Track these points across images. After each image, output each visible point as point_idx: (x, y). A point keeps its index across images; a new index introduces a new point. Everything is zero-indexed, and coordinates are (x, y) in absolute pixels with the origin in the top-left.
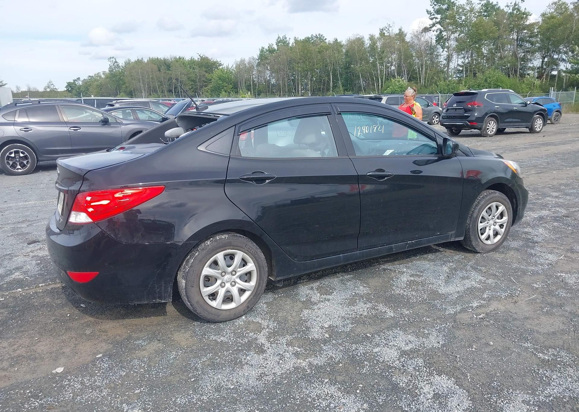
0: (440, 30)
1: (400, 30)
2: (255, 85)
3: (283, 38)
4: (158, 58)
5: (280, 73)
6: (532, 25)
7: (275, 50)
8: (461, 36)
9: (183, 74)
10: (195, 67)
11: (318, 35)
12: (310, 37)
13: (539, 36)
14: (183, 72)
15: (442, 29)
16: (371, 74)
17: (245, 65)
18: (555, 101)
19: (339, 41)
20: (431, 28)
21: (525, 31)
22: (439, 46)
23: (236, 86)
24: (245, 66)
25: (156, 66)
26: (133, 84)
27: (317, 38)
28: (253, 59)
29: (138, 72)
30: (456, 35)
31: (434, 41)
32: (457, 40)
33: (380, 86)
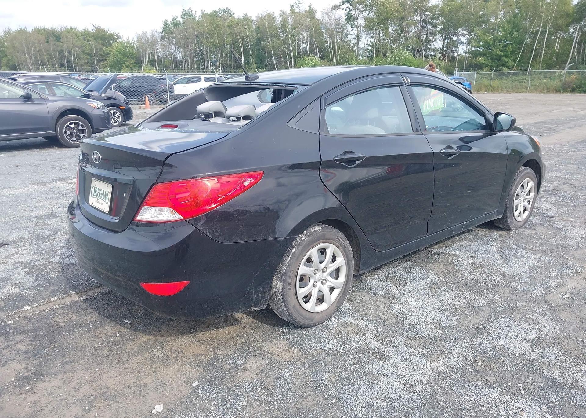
0: (349, 9)
1: (310, 7)
2: (160, 61)
3: (188, 10)
4: (44, 28)
5: (187, 48)
6: (434, 7)
7: (180, 23)
8: (369, 15)
9: (76, 46)
10: (90, 39)
11: (225, 9)
12: (217, 10)
13: (440, 18)
14: (76, 44)
15: (351, 8)
16: (284, 52)
17: (148, 38)
18: (466, 81)
19: (248, 16)
20: (340, 6)
21: (428, 13)
22: (348, 25)
23: (139, 61)
24: (148, 40)
25: (44, 37)
26: (17, 57)
27: (225, 12)
28: (156, 32)
29: (22, 44)
30: (365, 14)
31: (343, 21)
32: (365, 19)
33: (293, 64)
